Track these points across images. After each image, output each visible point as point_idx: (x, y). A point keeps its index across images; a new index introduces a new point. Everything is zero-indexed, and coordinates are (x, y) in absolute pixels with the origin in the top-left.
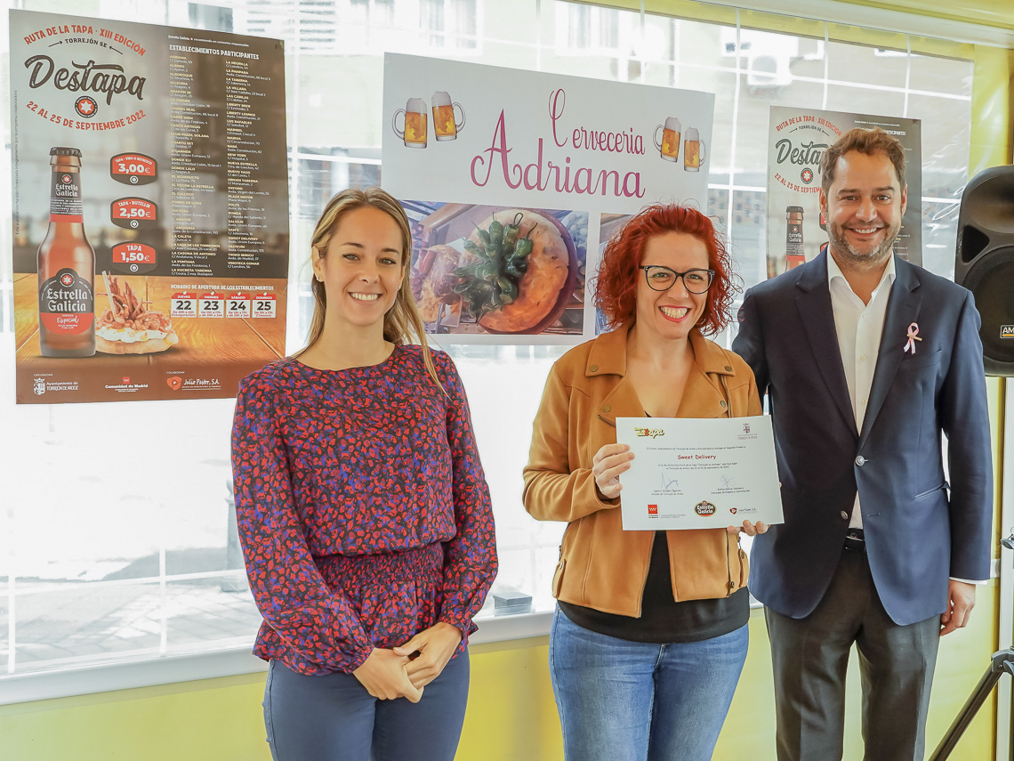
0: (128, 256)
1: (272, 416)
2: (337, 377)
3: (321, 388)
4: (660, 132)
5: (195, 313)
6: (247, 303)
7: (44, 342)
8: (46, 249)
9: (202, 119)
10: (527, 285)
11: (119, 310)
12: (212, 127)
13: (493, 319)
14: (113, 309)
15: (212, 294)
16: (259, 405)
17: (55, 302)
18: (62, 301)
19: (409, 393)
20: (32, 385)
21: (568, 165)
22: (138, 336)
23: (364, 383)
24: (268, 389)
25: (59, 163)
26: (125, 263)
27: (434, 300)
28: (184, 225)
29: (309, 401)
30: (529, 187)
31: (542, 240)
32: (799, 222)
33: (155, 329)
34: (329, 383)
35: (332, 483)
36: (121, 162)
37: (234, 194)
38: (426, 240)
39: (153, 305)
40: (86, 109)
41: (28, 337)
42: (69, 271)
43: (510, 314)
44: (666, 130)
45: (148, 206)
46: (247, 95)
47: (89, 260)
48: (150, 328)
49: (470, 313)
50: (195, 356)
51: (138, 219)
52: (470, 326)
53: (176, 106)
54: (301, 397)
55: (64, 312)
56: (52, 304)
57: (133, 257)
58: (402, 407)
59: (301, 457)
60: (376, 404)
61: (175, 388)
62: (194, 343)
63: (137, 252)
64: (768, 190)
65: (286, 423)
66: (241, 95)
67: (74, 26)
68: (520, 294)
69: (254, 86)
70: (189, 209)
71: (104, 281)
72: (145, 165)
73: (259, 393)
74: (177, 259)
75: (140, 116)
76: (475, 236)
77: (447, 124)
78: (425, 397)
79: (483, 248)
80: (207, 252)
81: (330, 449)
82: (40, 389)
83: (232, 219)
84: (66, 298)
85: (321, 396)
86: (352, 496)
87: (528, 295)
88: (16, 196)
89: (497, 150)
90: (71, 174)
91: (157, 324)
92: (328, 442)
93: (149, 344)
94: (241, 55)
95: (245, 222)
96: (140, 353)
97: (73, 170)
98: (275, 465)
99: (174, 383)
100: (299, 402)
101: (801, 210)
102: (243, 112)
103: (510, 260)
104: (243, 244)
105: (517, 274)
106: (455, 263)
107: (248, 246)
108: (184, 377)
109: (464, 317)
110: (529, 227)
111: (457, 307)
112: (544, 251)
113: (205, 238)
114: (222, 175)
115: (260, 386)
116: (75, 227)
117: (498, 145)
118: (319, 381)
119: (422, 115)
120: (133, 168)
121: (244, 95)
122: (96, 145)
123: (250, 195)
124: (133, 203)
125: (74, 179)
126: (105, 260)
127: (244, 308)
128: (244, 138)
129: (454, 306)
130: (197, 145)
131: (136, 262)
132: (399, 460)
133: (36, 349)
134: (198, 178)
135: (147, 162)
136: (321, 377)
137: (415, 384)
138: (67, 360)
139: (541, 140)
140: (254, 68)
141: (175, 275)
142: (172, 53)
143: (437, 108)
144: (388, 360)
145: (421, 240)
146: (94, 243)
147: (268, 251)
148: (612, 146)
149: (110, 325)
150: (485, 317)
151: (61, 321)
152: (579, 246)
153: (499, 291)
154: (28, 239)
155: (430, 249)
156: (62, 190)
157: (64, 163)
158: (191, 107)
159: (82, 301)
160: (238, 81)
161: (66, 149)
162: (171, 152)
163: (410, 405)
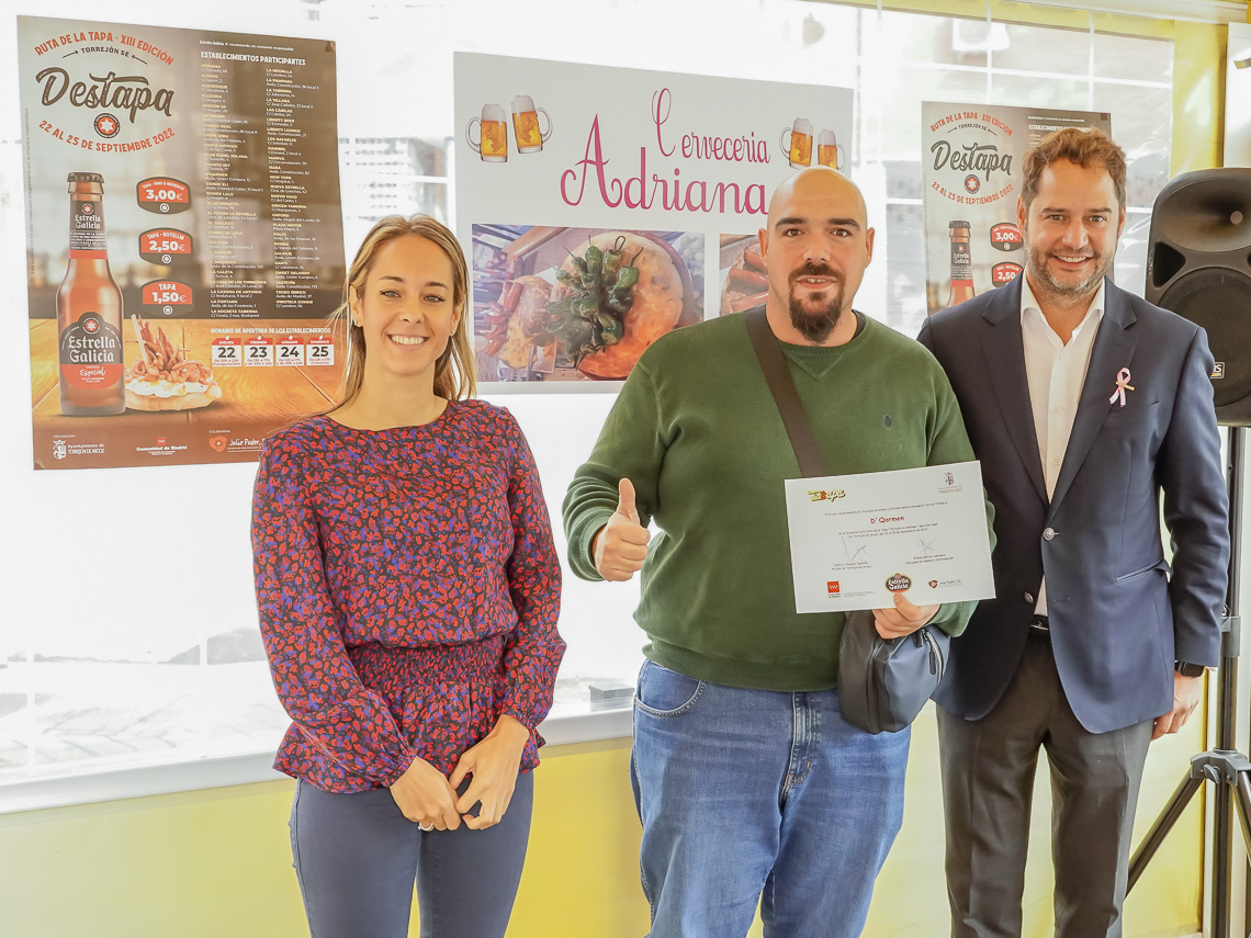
0: (160, 296)
1: (300, 484)
2: (377, 439)
3: (358, 451)
4: (788, 136)
5: (240, 361)
6: (300, 348)
7: (65, 398)
8: (66, 290)
9: (240, 136)
10: (633, 321)
11: (153, 360)
12: (251, 147)
13: (594, 363)
14: (145, 359)
15: (259, 338)
16: (284, 471)
17: (77, 352)
18: (86, 351)
19: (465, 459)
20: (51, 448)
21: (677, 178)
22: (175, 390)
23: (410, 446)
24: (295, 452)
25: (78, 191)
26: (157, 305)
27: (524, 341)
28: (224, 259)
29: (344, 466)
30: (631, 205)
31: (649, 268)
32: (965, 240)
33: (194, 381)
34: (368, 445)
35: (372, 561)
36: (149, 188)
37: (279, 222)
38: (511, 270)
39: (192, 353)
40: (107, 129)
41: (46, 392)
42: (94, 316)
43: (615, 356)
44: (794, 133)
45: (182, 238)
46: (290, 108)
47: (117, 302)
48: (188, 380)
49: (568, 356)
50: (242, 412)
51: (170, 253)
52: (568, 371)
53: (208, 123)
54: (335, 461)
55: (88, 363)
56: (74, 354)
57: (166, 298)
58: (458, 475)
59: (337, 529)
60: (424, 471)
61: (219, 450)
62: (240, 396)
63: (170, 291)
64: (925, 202)
65: (318, 491)
66: (284, 108)
67: (91, 33)
68: (626, 332)
69: (299, 96)
70: (228, 240)
71: (134, 326)
72: (177, 191)
73: (285, 457)
74: (217, 299)
75: (169, 135)
76: (569, 265)
77: (531, 133)
79: (579, 279)
80: (252, 289)
81: (371, 521)
82: (61, 453)
83: (279, 251)
84: (91, 347)
85: (359, 460)
86: (395, 578)
87: (635, 334)
88: (30, 229)
89: (591, 162)
90: (92, 203)
91: (196, 374)
92: (370, 513)
93: (188, 398)
94: (284, 61)
95: (294, 253)
96: (178, 409)
97: (94, 198)
98: (304, 541)
99: (217, 443)
100: (333, 467)
101: (967, 226)
102: (286, 128)
103: (611, 292)
104: (293, 280)
105: (621, 308)
106: (546, 297)
107: (299, 281)
108: (230, 437)
109: (560, 362)
110: (634, 253)
111: (551, 349)
112: (653, 281)
113: (249, 273)
114: (265, 199)
115: (286, 448)
116: (99, 264)
117: (592, 157)
118: (356, 443)
119: (501, 124)
120: (162, 195)
121: (287, 108)
122: (120, 169)
123: (299, 223)
124: (165, 234)
125: (96, 208)
126: (134, 301)
127: (296, 354)
128: (288, 158)
129: (547, 348)
130: (235, 168)
131: (170, 304)
132: (452, 537)
133: (55, 407)
134: (237, 204)
135: (179, 187)
136: (358, 438)
138: (90, 419)
139: (643, 149)
140: (298, 76)
141: (216, 318)
142: (204, 61)
143: (518, 115)
144: (439, 420)
145: (504, 270)
146: (121, 282)
147: (323, 287)
148: (730, 155)
149: (142, 377)
150: (585, 360)
151: (85, 373)
152: (694, 274)
153: (600, 328)
154: (45, 279)
155: (515, 281)
156: (82, 222)
157: (84, 190)
158: (228, 124)
159: (109, 350)
160: (280, 92)
161: (85, 174)
162: (205, 175)
163: (468, 473)
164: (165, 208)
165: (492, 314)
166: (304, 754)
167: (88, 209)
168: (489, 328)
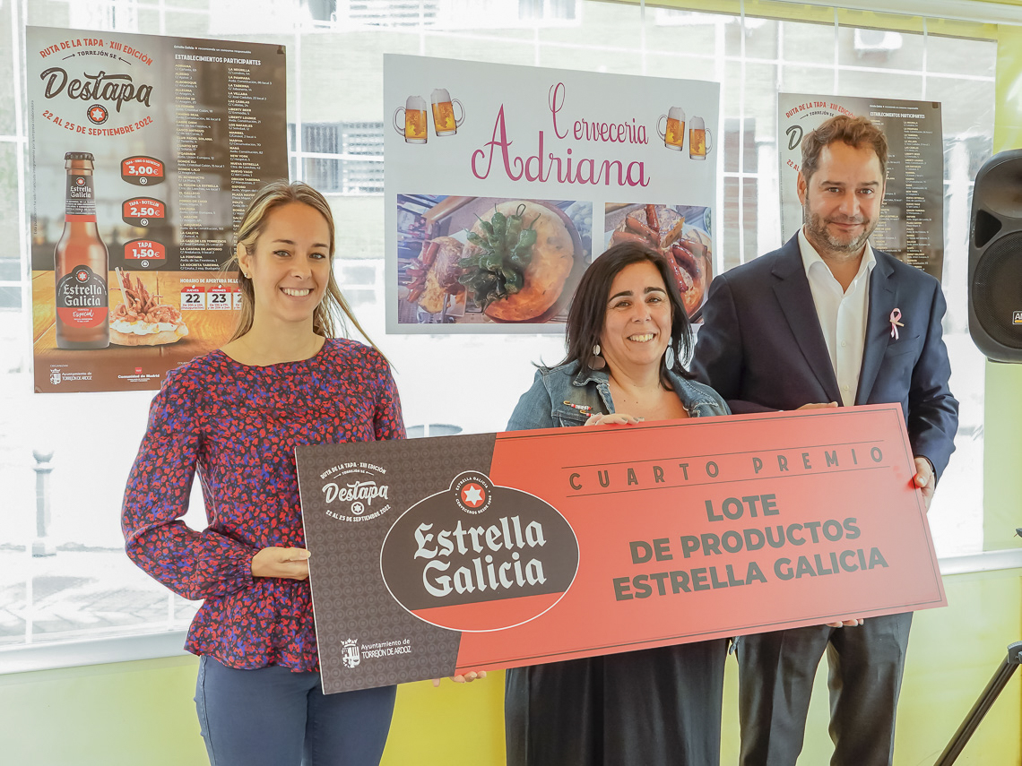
0: (139, 252)
1: (192, 415)
2: (264, 373)
3: (246, 386)
4: (664, 122)
5: (204, 305)
7: (60, 335)
8: (62, 247)
9: (206, 123)
10: (532, 274)
11: (132, 304)
12: (215, 131)
13: (498, 308)
14: (126, 302)
15: (220, 287)
16: (180, 402)
17: (71, 297)
18: (78, 297)
19: (334, 392)
20: (49, 375)
21: (569, 156)
22: (150, 329)
23: (291, 378)
24: (192, 387)
25: (73, 167)
26: (136, 259)
27: (439, 290)
28: (191, 222)
30: (530, 179)
31: (545, 231)
33: (166, 322)
34: (255, 381)
35: (254, 482)
36: (131, 165)
37: (237, 192)
38: (429, 232)
39: (164, 298)
40: (97, 117)
41: (45, 330)
42: (84, 268)
43: (516, 303)
44: (669, 119)
45: (157, 205)
46: (247, 100)
47: (103, 257)
48: (161, 320)
49: (476, 303)
50: (205, 347)
51: (147, 217)
52: (476, 316)
53: (180, 112)
54: (224, 393)
55: (80, 306)
56: (68, 299)
57: (144, 254)
58: (325, 406)
60: (300, 401)
62: (203, 334)
63: (147, 248)
64: (781, 176)
65: (207, 422)
66: (242, 100)
67: (86, 40)
68: (526, 284)
69: (255, 90)
70: (195, 207)
71: (117, 277)
72: (154, 167)
73: (183, 390)
74: (185, 255)
75: (148, 122)
76: (478, 228)
77: (447, 120)
78: (350, 396)
79: (486, 239)
80: (214, 247)
81: (253, 448)
82: (56, 379)
83: (236, 216)
84: (82, 293)
85: (244, 395)
87: (533, 285)
88: (34, 198)
89: (497, 143)
90: (84, 177)
91: (168, 316)
92: (251, 442)
93: (161, 335)
94: (243, 61)
96: (152, 344)
97: (86, 173)
102: (245, 116)
103: (513, 250)
105: (521, 263)
106: (458, 254)
109: (469, 307)
110: (532, 218)
111: (462, 297)
112: (549, 241)
113: (211, 234)
114: (226, 174)
115: (185, 383)
116: (89, 226)
117: (498, 139)
118: (245, 378)
119: (422, 112)
120: (142, 170)
121: (245, 100)
122: (107, 149)
124: (143, 202)
125: (88, 181)
126: (118, 257)
129: (459, 296)
130: (202, 148)
131: (147, 259)
133: (53, 342)
134: (203, 178)
135: (155, 164)
136: (248, 373)
137: (341, 382)
138: (81, 352)
139: (541, 133)
140: (255, 74)
141: (184, 270)
142: (177, 62)
143: (436, 105)
144: (317, 355)
145: (423, 232)
146: (107, 241)
148: (614, 136)
149: (123, 318)
150: (490, 306)
151: (77, 315)
152: (584, 235)
153: (503, 280)
154: (45, 238)
155: (433, 241)
156: (76, 192)
157: (78, 167)
158: (195, 113)
159: (96, 296)
160: (240, 87)
161: (79, 154)
162: (177, 154)
163: (334, 404)
164: (143, 181)
165: (413, 268)
166: (210, 636)
167: (81, 182)
168: (410, 280)
